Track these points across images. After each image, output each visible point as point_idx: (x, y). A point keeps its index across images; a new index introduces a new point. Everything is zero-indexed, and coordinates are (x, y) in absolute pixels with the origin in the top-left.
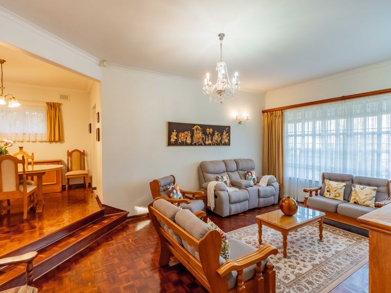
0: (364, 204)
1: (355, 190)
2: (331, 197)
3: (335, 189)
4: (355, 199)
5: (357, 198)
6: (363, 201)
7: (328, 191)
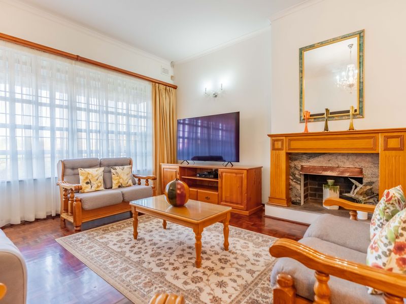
0: (127, 185)
1: (117, 173)
2: (93, 189)
3: (96, 178)
4: (119, 182)
5: (121, 181)
6: (127, 182)
7: (87, 183)
